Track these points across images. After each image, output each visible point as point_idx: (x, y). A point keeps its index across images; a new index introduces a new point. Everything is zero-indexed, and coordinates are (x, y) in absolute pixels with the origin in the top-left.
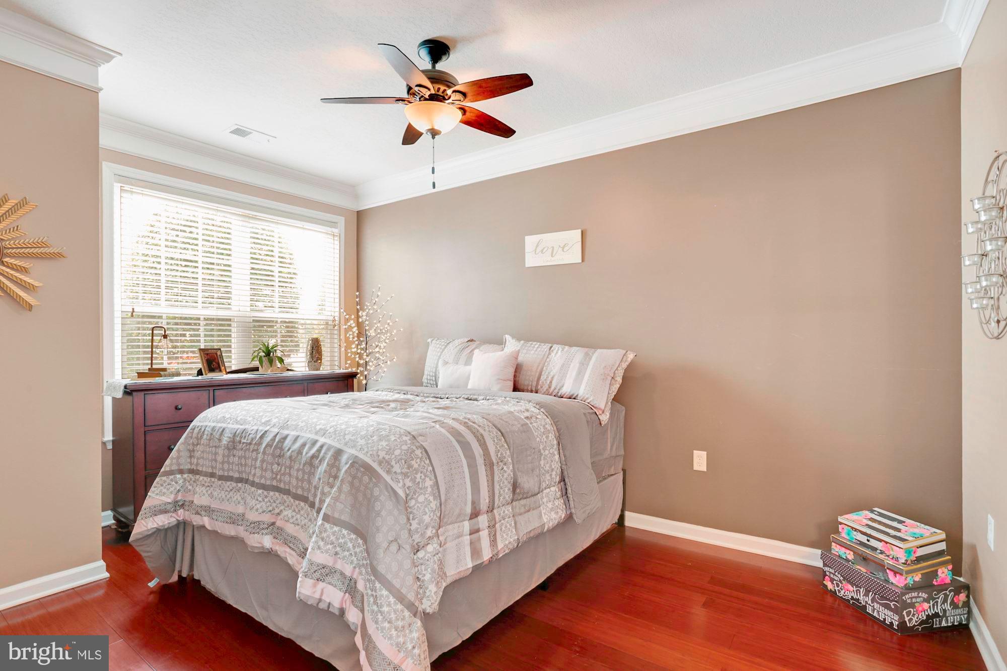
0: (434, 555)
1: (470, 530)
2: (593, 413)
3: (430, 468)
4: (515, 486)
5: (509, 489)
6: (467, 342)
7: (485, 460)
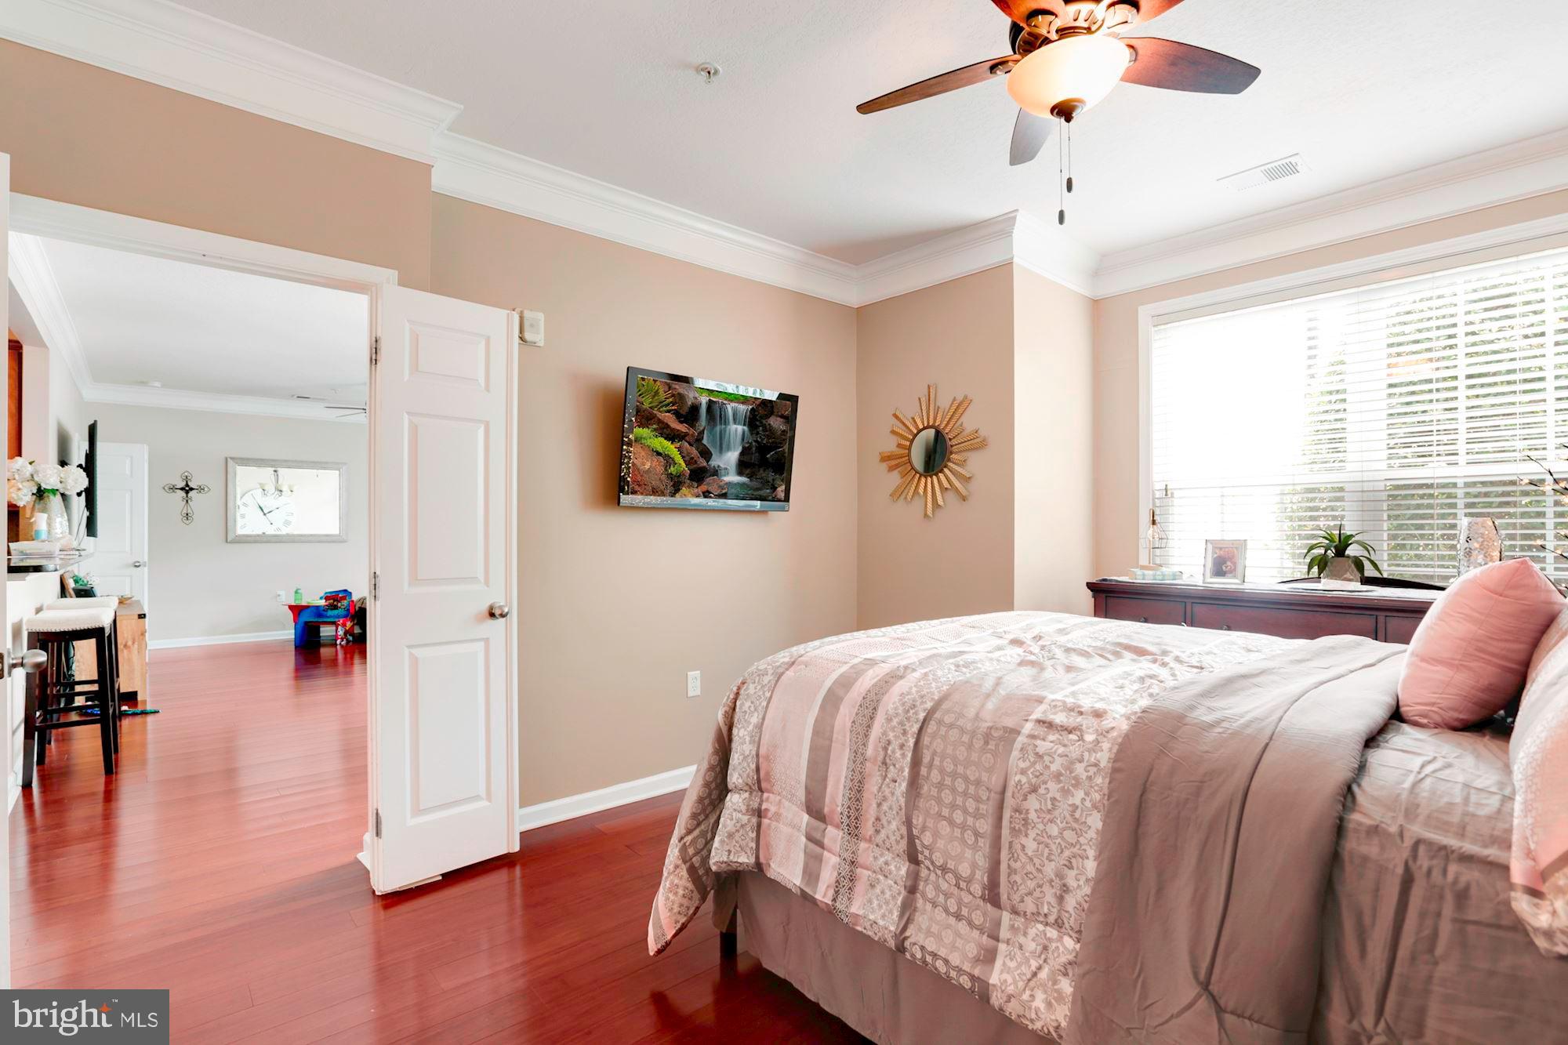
1: (807, 830)
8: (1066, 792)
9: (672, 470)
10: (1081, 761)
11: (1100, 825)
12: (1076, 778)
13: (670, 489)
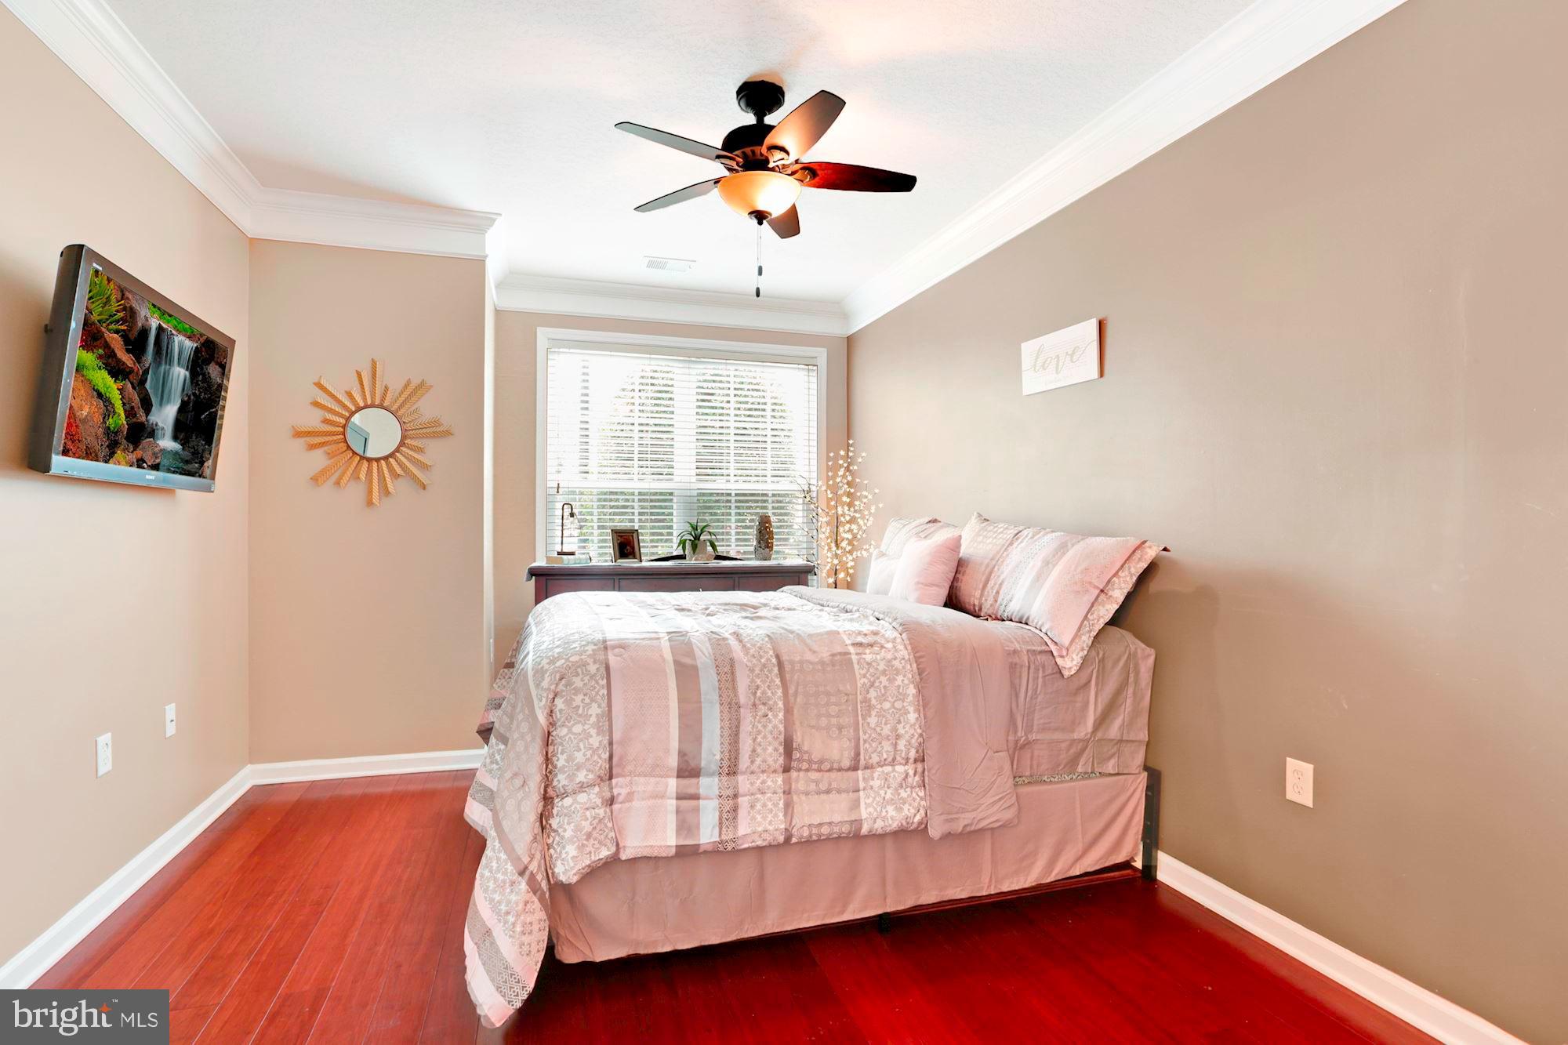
0: (587, 809)
1: (677, 793)
2: (1045, 653)
3: (605, 692)
4: (789, 747)
5: (776, 750)
6: (927, 523)
7: (720, 696)
8: (891, 680)
9: (111, 422)
10: (895, 659)
11: (914, 691)
12: (896, 669)
13: (105, 451)
